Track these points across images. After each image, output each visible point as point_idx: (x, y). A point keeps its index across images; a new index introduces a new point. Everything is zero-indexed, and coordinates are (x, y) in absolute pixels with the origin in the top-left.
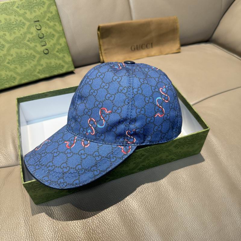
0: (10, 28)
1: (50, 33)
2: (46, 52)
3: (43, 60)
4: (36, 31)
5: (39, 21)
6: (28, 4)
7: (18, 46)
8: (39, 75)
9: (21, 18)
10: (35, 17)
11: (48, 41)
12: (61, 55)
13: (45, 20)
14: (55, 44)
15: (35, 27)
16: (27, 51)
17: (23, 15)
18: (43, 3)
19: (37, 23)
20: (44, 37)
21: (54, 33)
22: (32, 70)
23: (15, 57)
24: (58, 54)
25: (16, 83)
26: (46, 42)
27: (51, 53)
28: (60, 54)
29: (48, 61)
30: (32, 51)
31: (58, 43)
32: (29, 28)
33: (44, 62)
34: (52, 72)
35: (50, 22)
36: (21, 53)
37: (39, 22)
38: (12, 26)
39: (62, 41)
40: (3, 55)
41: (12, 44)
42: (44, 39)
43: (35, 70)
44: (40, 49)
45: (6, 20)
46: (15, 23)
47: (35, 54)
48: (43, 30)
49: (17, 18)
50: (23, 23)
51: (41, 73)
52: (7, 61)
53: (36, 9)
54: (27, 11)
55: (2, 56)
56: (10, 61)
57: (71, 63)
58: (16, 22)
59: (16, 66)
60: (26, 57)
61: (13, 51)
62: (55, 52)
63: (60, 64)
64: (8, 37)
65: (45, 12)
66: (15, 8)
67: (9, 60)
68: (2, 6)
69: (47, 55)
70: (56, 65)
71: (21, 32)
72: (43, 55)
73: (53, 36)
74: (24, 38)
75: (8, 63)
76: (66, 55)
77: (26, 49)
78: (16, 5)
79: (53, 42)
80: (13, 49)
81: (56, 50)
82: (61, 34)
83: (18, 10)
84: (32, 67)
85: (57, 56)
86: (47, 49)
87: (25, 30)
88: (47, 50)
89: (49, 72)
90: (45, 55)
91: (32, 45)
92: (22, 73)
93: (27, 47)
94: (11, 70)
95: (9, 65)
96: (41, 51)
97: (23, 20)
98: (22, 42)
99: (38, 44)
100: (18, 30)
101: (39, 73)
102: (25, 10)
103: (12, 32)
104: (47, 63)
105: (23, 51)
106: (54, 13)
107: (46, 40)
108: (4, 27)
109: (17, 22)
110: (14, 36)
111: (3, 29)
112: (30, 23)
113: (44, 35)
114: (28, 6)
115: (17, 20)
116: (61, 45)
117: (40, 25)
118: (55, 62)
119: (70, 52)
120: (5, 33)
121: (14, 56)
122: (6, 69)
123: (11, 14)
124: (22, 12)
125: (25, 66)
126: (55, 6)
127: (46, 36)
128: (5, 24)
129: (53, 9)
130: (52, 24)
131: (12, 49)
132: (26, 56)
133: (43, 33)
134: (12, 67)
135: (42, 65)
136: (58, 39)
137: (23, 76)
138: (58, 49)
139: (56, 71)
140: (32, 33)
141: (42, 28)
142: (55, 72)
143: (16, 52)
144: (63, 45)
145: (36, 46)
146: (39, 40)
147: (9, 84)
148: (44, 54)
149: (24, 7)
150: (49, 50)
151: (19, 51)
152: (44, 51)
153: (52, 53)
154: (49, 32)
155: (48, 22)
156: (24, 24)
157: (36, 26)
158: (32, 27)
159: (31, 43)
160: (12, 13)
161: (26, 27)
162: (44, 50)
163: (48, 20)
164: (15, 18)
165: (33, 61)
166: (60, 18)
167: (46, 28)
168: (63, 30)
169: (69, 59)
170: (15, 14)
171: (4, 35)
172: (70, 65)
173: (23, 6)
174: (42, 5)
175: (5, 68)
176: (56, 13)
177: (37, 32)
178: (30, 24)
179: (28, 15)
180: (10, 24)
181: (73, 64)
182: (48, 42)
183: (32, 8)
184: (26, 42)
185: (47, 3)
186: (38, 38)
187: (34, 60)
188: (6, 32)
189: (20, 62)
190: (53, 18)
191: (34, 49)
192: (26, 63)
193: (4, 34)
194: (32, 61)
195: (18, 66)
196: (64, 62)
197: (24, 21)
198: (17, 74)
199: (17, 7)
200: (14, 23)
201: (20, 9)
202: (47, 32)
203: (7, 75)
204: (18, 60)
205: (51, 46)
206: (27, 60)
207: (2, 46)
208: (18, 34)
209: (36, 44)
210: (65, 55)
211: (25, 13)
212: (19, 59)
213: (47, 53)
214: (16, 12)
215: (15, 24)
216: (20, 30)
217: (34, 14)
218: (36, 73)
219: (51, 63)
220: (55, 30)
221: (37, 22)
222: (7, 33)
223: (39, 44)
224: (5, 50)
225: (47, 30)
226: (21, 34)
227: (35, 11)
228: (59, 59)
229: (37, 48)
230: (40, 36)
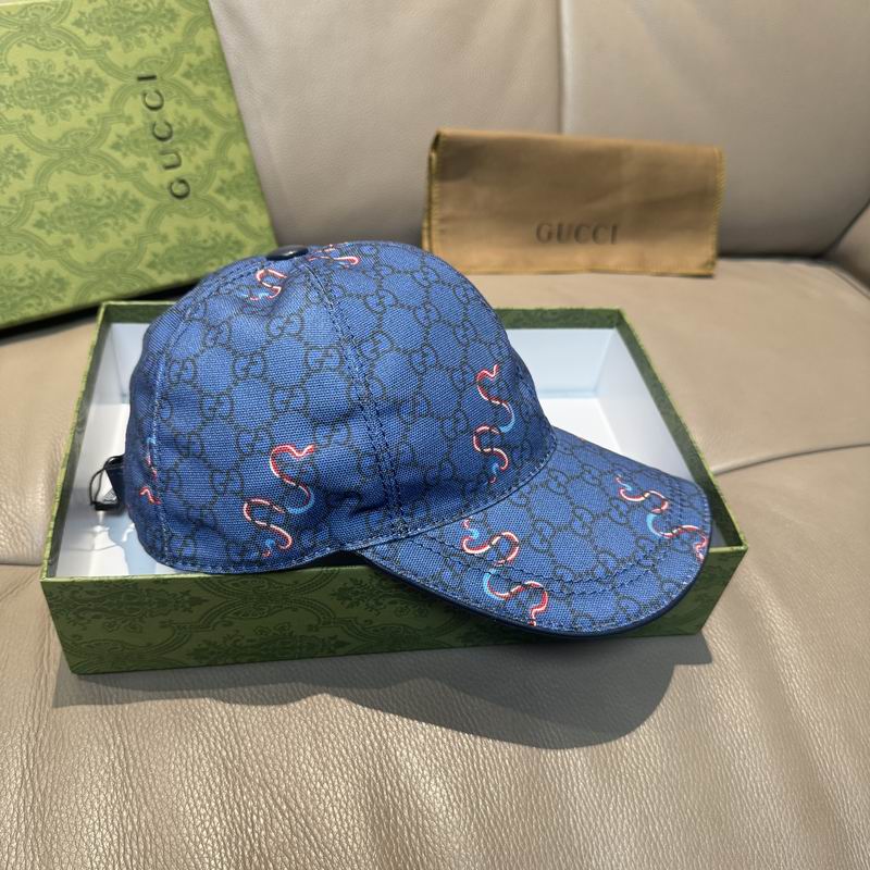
0: (48, 98)
1: (196, 121)
2: (180, 189)
3: (167, 217)
4: (143, 110)
5: (153, 77)
6: (116, 13)
7: (78, 166)
8: (153, 273)
9: (90, 63)
10: (141, 61)
11: (188, 149)
12: (232, 205)
13: (177, 76)
14: (210, 165)
15: (140, 97)
16: (112, 183)
17: (99, 51)
18: (169, 16)
19: (148, 86)
20: (174, 137)
21: (208, 122)
22: (129, 253)
23: (64, 205)
24: (221, 199)
25: (67, 302)
26: (181, 154)
27: (195, 196)
28: (228, 198)
29: (186, 224)
30: (126, 185)
31: (221, 160)
32: (118, 100)
33: (171, 225)
34: (199, 264)
35: (195, 84)
36: (89, 189)
37: (152, 81)
38: (55, 91)
39: (236, 152)
40: (21, 193)
41: (55, 156)
42: (173, 143)
43: (137, 256)
44: (157, 177)
45: (35, 66)
46: (66, 79)
47: (139, 195)
48: (171, 111)
49: (74, 60)
50: (98, 81)
51: (160, 267)
52: (35, 216)
53: (144, 35)
54: (113, 40)
55: (18, 198)
56: (45, 219)
57: (269, 233)
58: (70, 74)
59: (69, 235)
60: (107, 207)
61: (60, 182)
62: (211, 192)
63: (228, 237)
64: (42, 130)
65: (177, 47)
67: (43, 214)
68: (23, 14)
69: (186, 199)
70: (213, 239)
71: (91, 114)
72: (167, 199)
73: (206, 133)
74: (101, 136)
75: (39, 225)
76: (250, 204)
77: (106, 176)
79: (203, 155)
80: (60, 172)
81: (216, 183)
82: (233, 128)
83: (80, 32)
84: (126, 242)
85: (220, 208)
86: (185, 178)
87: (104, 106)
88: (182, 182)
89: (190, 263)
90: (177, 201)
91: (130, 162)
92: (88, 263)
93: (111, 169)
94: (47, 253)
95: (41, 233)
96: (162, 186)
97: (99, 72)
98: (93, 150)
99: (149, 161)
100: (80, 106)
101: (151, 265)
102: (103, 34)
103: (58, 111)
104: (182, 232)
105: (97, 183)
106: (208, 50)
107: (181, 146)
108: (26, 91)
109: (76, 76)
110: (62, 126)
111: (23, 98)
112: (121, 83)
113: (174, 129)
114: (117, 23)
115: (74, 69)
116: (232, 166)
117: (158, 92)
118: (210, 228)
119: (262, 194)
120: (29, 111)
121: (63, 199)
122: (30, 246)
124: (93, 40)
125: (103, 237)
126: (210, 29)
127: (179, 132)
128: (31, 79)
129: (205, 38)
130: (200, 90)
131: (56, 173)
132: (105, 201)
133: (170, 120)
134: (54, 239)
135: (164, 238)
136: (222, 148)
137: (93, 278)
138: (223, 181)
139: (214, 261)
140: (129, 120)
141: (165, 103)
142: (212, 265)
143: (68, 186)
144: (240, 167)
145: (143, 166)
146: (156, 147)
147: (40, 304)
148: (170, 196)
149: (100, 24)
150: (190, 183)
151: (79, 182)
152: (173, 187)
153: (200, 194)
154: (190, 120)
155: (188, 83)
156: (101, 85)
157: (145, 95)
158: (131, 98)
159: (125, 155)
160: (59, 42)
161: (108, 95)
162: (172, 184)
163: (187, 75)
164: (66, 62)
165: (132, 219)
167: (179, 103)
168: (239, 114)
169: (259, 219)
170: (67, 47)
171: (24, 122)
172: (265, 241)
173: (99, 18)
174: (165, 21)
175: (25, 245)
176: (217, 52)
177: (149, 117)
178: (122, 87)
179: (116, 55)
180: (48, 82)
181: (273, 240)
182: (188, 153)
183: (129, 28)
184: (105, 148)
185: (185, 15)
186: (152, 138)
187: (135, 216)
188: (33, 108)
189: (82, 223)
190: (206, 71)
191: (135, 175)
192: (104, 229)
193: (25, 116)
194: (127, 221)
195: (75, 238)
196: (245, 228)
197: (102, 75)
198: (72, 266)
200: (64, 80)
201: (88, 32)
202: (183, 118)
203: (35, 271)
204: (77, 214)
205: (198, 168)
206: (109, 216)
207: (18, 162)
208: (77, 120)
209: (143, 159)
210: (245, 202)
211: (107, 45)
212: (78, 210)
213: (181, 193)
214: (72, 38)
215: (69, 84)
216: (86, 106)
217: (137, 53)
218: (141, 267)
219: (195, 232)
220: (212, 114)
221: (148, 82)
222: (36, 114)
223: (155, 159)
224: (29, 175)
225: (184, 110)
226: (90, 122)
227: (140, 42)
228: (226, 217)
229: (145, 174)
230: (157, 133)
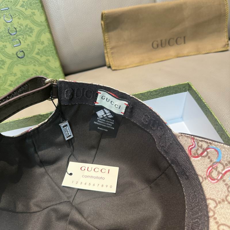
1: (27, 26)
2: (20, 55)
3: (16, 66)
4: (4, 23)
11: (23, 38)
12: (43, 59)
13: (18, 7)
14: (33, 43)
15: (2, 17)
19: (5, 12)
20: (18, 33)
21: (32, 26)
22: (1, 81)
24: (38, 57)
26: (20, 40)
27: (27, 57)
28: (41, 56)
29: (24, 68)
31: (38, 41)
33: (17, 69)
39: (45, 37)
42: (17, 36)
43: (4, 82)
44: (11, 50)
47: (4, 58)
48: (15, 22)
62: (34, 55)
63: (42, 72)
72: (16, 59)
73: (31, 30)
76: (51, 58)
79: (30, 39)
81: (36, 50)
82: (43, 27)
90: (19, 59)
96: (13, 54)
99: (7, 44)
101: (10, 85)
107: (20, 37)
113: (17, 30)
116: (43, 43)
127: (20, 31)
135: (15, 75)
136: (38, 35)
138: (39, 50)
144: (46, 43)
145: (5, 46)
146: (10, 38)
150: (24, 51)
152: (18, 54)
153: (29, 56)
154: (24, 25)
155: (23, 9)
157: (4, 16)
162: (17, 52)
163: (22, 6)
177: (6, 25)
182: (23, 40)
186: (8, 34)
187: (3, 67)
191: (2, 50)
196: (48, 68)
202: (21, 25)
205: (28, 45)
209: (5, 43)
218: (6, 86)
219: (28, 71)
223: (10, 43)
225: (22, 21)
228: (41, 64)
229: (6, 49)
230: (10, 32)
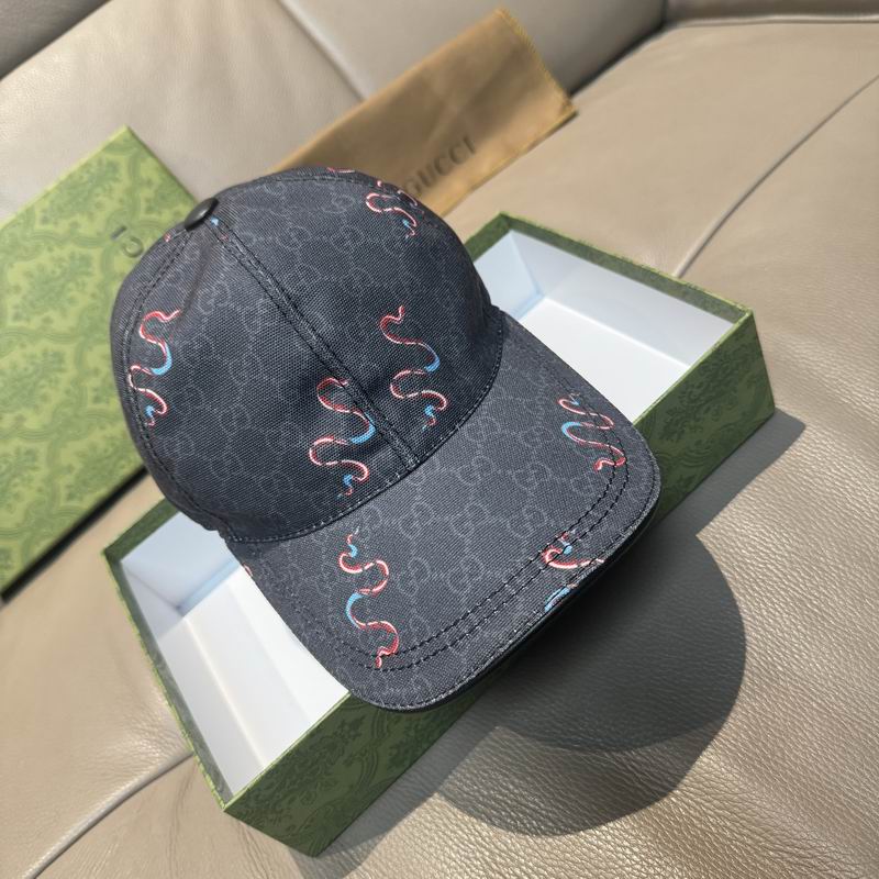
0: (53, 295)
4: (127, 261)
5: (123, 229)
7: (102, 336)
9: (70, 248)
10: (108, 221)
13: (142, 215)
15: (122, 253)
17: (72, 234)
18: (111, 170)
19: (123, 238)
32: (106, 264)
35: (160, 213)
37: (125, 232)
38: (55, 287)
40: (71, 383)
41: (81, 339)
45: (31, 276)
46: (59, 271)
49: (57, 252)
50: (83, 258)
52: (90, 395)
53: (100, 198)
54: (78, 218)
55: (71, 388)
56: (99, 393)
58: (60, 266)
61: (95, 357)
64: (61, 323)
65: (130, 192)
66: (38, 227)
67: (96, 390)
71: (90, 288)
75: (97, 400)
78: (38, 214)
80: (90, 349)
83: (49, 227)
87: (97, 276)
95: (101, 406)
97: (79, 251)
100: (80, 288)
102: (69, 218)
103: (66, 301)
106: (156, 178)
109: (65, 265)
110: (74, 311)
111: (34, 307)
112: (102, 249)
114: (74, 203)
115: (61, 260)
117: (134, 239)
120: (46, 314)
121: (104, 369)
122: (99, 421)
123: (37, 249)
124: (62, 227)
126: (150, 160)
128: (33, 288)
129: (148, 169)
130: (166, 217)
131: (89, 352)
134: (112, 404)
141: (145, 244)
143: (103, 357)
149: (62, 211)
155: (154, 216)
156: (86, 260)
157: (124, 247)
158: (115, 257)
161: (96, 264)
163: (149, 210)
164: (52, 258)
166: (180, 185)
170: (47, 246)
171: (46, 325)
173: (59, 207)
174: (110, 175)
175: (95, 422)
176: (164, 176)
178: (104, 253)
179: (87, 228)
180: (47, 282)
183: (86, 200)
188: (47, 310)
190: (163, 197)
193: (44, 320)
197: (84, 251)
199: (45, 221)
200: (57, 274)
201: (56, 223)
203: (112, 438)
207: (57, 359)
208: (83, 300)
211: (75, 225)
214: (47, 236)
215: (63, 275)
216: (84, 285)
217: (101, 216)
221: (122, 235)
222: (53, 314)
224: (69, 364)
226: (93, 296)
227: (99, 206)
